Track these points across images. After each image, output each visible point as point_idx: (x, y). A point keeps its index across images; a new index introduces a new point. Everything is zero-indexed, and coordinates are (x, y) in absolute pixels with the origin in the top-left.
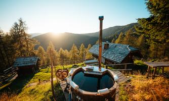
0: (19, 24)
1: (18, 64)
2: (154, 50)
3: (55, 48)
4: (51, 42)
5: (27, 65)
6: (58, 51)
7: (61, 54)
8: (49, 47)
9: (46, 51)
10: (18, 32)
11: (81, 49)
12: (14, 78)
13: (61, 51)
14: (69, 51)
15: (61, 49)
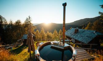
0: (28, 18)
4: (43, 29)
7: (48, 35)
8: (42, 31)
9: (40, 33)
10: (28, 22)
11: (60, 33)
12: (21, 45)
14: (52, 34)
15: (48, 32)
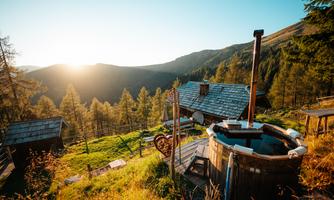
1: (16, 139)
2: (278, 94)
3: (81, 99)
4: (70, 85)
5: (39, 138)
6: (88, 106)
8: (66, 98)
9: (58, 107)
11: (141, 99)
13: (96, 106)
15: (95, 101)
